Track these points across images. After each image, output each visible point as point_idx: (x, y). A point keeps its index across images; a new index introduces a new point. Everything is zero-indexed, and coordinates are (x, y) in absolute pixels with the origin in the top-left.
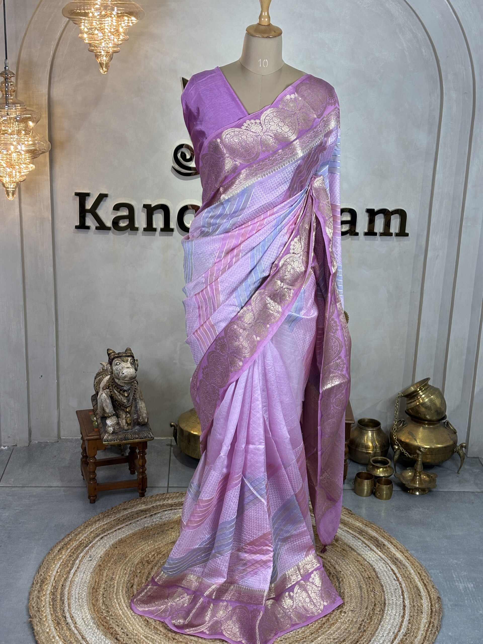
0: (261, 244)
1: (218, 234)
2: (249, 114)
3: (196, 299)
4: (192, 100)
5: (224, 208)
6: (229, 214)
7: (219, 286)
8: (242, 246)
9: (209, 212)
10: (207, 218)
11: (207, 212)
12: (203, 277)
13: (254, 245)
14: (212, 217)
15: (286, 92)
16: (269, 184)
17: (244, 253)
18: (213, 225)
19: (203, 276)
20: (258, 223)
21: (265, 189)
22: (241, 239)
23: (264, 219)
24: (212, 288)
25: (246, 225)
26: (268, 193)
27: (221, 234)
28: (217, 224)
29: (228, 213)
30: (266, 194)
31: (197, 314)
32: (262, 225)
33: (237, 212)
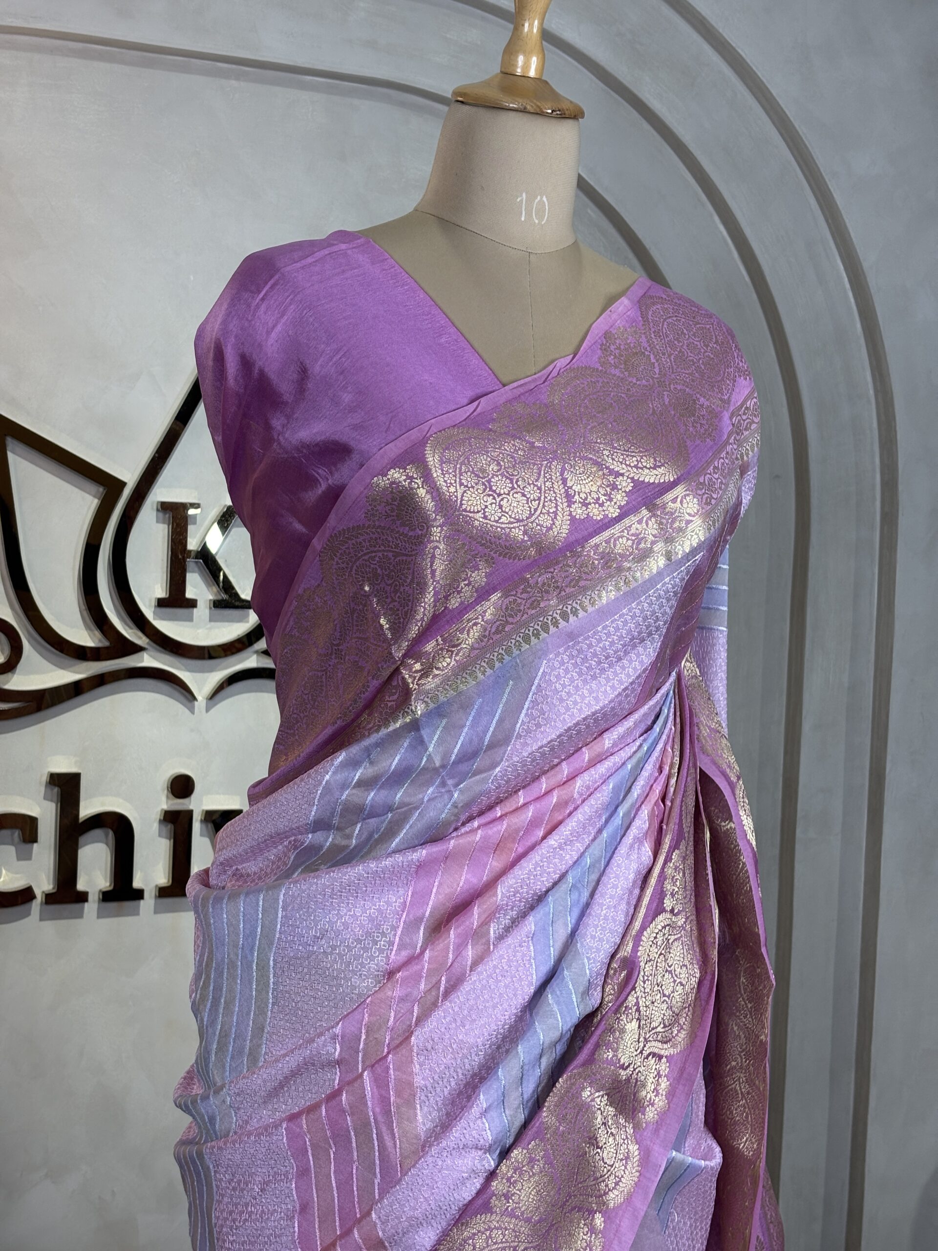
0: (570, 879)
1: (395, 852)
2: (504, 386)
3: (292, 1137)
4: (268, 333)
5: (420, 743)
6: (443, 766)
7: (416, 1068)
8: (501, 890)
9: (353, 764)
10: (344, 786)
11: (344, 765)
12: (334, 1037)
13: (545, 882)
14: (365, 784)
15: (614, 316)
16: (600, 641)
17: (506, 921)
18: (371, 815)
19: (338, 1030)
20: (555, 793)
21: (585, 660)
22: (494, 864)
23: (572, 778)
24: (381, 1083)
25: (509, 806)
26: (594, 677)
27: (413, 847)
28: (390, 809)
29: (438, 764)
30: (585, 682)
31: (293, 1202)
32: (566, 803)
33: (474, 755)
